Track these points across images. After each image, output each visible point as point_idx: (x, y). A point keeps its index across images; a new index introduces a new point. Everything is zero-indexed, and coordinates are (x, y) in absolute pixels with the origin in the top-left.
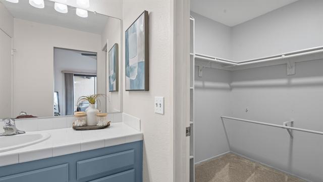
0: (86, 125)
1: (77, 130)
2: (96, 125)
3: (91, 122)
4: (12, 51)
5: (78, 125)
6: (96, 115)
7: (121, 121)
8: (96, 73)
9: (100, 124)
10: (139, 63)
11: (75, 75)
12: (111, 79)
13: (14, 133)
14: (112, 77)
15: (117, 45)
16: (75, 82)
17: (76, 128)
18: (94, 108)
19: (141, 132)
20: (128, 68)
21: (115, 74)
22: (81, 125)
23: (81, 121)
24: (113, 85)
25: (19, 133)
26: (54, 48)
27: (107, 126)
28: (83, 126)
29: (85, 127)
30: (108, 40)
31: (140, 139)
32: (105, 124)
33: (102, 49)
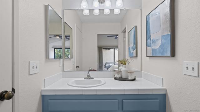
0: (121, 77)
1: (117, 80)
2: (127, 78)
3: (124, 76)
4: (82, 39)
5: (117, 77)
6: (127, 72)
7: (141, 77)
8: (118, 47)
9: (130, 78)
10: (162, 36)
11: (104, 48)
12: (131, 49)
13: (90, 78)
14: (132, 48)
15: (136, 27)
16: (103, 52)
17: (116, 79)
18: (125, 67)
19: (164, 88)
20: (149, 41)
21: (135, 46)
22: (119, 77)
23: (118, 75)
24: (133, 53)
25: (92, 78)
26: (98, 35)
27: (134, 80)
28: (120, 78)
29: (121, 79)
30: (127, 25)
31: (163, 93)
32: (133, 78)
33: (122, 31)
